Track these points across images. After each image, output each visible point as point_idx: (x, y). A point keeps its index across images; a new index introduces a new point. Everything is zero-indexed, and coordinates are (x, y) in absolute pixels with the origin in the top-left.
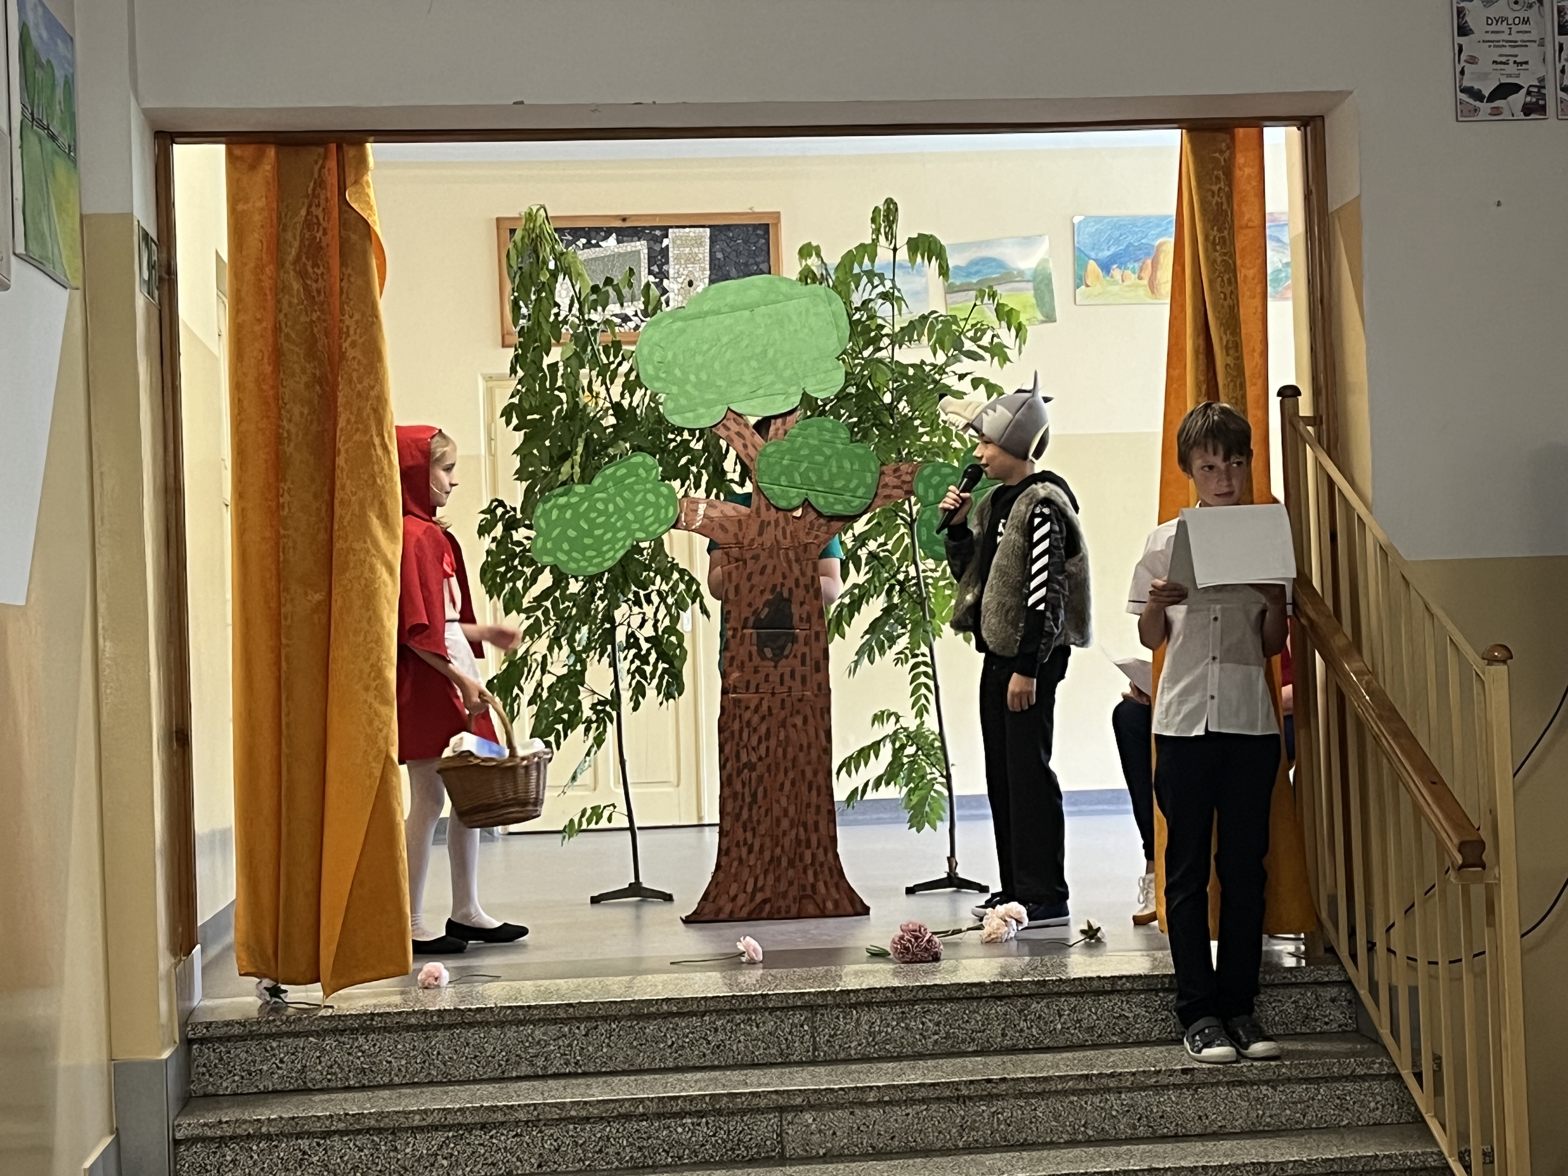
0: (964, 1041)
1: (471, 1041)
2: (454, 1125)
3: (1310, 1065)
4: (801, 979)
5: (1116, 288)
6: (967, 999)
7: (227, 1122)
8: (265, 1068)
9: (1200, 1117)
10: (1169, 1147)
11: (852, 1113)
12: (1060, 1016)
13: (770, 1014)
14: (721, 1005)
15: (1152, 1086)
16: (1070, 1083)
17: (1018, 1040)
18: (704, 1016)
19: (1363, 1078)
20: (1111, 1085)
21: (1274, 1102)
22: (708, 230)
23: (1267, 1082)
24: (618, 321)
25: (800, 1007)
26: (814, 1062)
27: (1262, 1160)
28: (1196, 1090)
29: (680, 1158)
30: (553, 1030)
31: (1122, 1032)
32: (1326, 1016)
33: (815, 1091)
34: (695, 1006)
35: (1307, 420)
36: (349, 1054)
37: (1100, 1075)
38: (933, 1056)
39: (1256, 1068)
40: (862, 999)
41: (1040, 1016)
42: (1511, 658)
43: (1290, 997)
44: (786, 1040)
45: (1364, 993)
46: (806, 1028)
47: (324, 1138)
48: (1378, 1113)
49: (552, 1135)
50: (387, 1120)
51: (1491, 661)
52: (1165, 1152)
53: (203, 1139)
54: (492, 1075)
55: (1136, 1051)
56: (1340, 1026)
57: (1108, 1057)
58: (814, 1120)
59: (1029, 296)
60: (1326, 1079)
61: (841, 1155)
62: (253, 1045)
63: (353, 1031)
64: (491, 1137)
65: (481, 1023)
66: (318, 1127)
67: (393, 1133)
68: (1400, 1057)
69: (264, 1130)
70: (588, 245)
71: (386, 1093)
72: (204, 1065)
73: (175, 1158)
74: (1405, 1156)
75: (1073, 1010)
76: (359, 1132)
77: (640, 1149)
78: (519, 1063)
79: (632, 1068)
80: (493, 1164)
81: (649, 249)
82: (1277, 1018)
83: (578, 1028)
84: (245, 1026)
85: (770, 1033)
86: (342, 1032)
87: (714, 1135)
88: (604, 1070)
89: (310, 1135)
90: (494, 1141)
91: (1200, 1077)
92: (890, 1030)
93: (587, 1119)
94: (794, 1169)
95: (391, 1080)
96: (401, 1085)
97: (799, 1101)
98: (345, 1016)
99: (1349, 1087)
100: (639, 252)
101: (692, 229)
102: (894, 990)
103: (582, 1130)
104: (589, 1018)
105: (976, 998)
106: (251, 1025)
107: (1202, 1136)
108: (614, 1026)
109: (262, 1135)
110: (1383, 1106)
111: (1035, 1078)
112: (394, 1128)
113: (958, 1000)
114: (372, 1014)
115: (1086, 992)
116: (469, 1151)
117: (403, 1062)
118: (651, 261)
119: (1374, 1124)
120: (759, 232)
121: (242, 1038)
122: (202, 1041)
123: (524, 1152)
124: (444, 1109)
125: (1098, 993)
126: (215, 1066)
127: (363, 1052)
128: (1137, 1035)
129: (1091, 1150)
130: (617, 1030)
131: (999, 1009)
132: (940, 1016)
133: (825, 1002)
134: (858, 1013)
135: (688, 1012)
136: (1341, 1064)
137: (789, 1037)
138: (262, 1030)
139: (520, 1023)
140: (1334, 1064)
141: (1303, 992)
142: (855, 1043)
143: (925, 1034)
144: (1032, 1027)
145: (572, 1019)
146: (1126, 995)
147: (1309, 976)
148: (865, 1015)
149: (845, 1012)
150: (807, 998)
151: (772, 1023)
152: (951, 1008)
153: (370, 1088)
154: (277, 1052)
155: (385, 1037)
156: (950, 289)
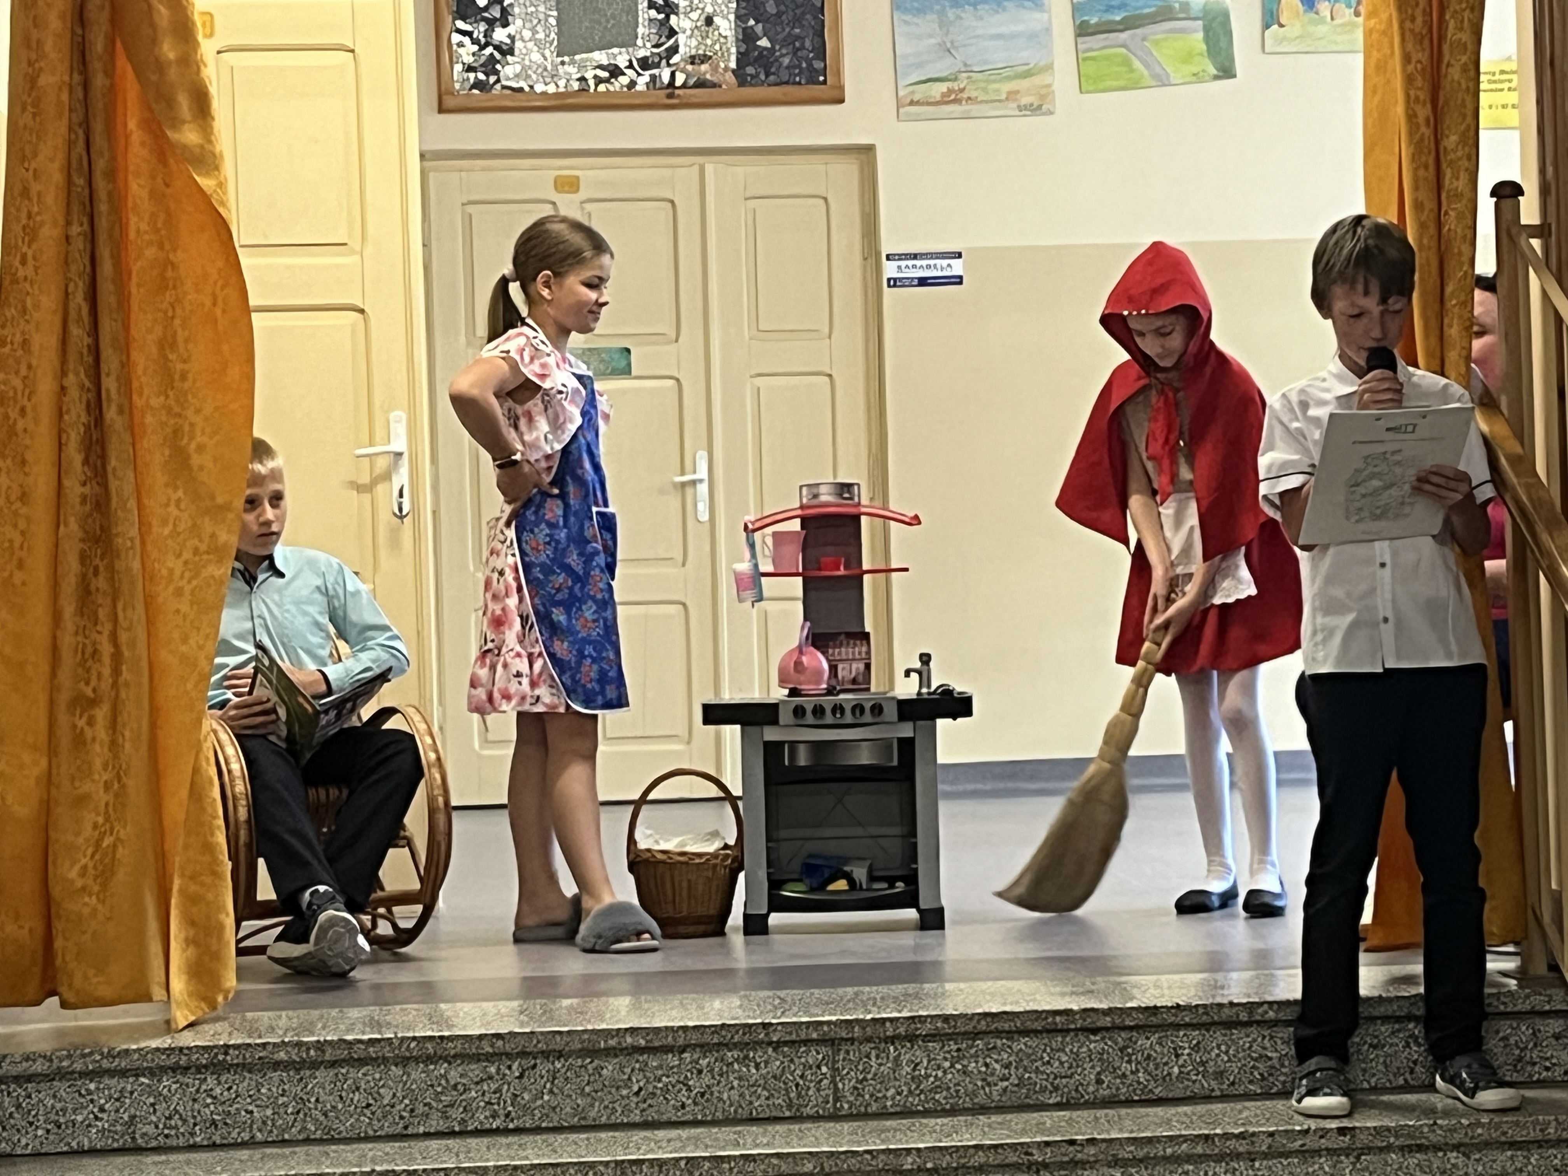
0: (1043, 1090)
1: (363, 1084)
3: (1517, 1124)
4: (820, 1002)
5: (1322, 29)
6: (1048, 1031)
8: (79, 1118)
12: (1177, 1056)
13: (775, 1050)
14: (707, 1038)
15: (1298, 1151)
16: (1184, 1146)
17: (1118, 1089)
18: (683, 1051)
20: (1241, 1149)
23: (1456, 1147)
24: (606, 75)
25: (817, 1041)
26: (835, 1117)
28: (1358, 1158)
30: (475, 1070)
32: (1547, 1059)
33: (832, 1153)
34: (670, 1039)
35: (1531, 230)
36: (195, 1100)
37: (1226, 1136)
38: (1000, 1109)
39: (1441, 1127)
40: (902, 1030)
41: (1149, 1057)
43: (1497, 1032)
44: (797, 1085)
46: (824, 1069)
54: (391, 1131)
57: (1240, 1112)
59: (1197, 39)
60: (1539, 1144)
62: (62, 1087)
63: (199, 1069)
65: (375, 1059)
75: (1196, 1048)
78: (427, 1115)
79: (583, 1123)
83: (510, 1067)
84: (51, 1060)
85: (774, 1077)
86: (185, 1070)
88: (544, 1125)
91: (1363, 1139)
92: (940, 1074)
95: (252, 1137)
96: (266, 1143)
97: (808, 1167)
98: (188, 1048)
102: (947, 1018)
104: (523, 1054)
105: (1061, 1031)
106: (61, 1059)
108: (558, 1065)
111: (1135, 1139)
113: (1036, 1032)
114: (227, 1047)
115: (1214, 1023)
117: (269, 1112)
121: (48, 1078)
125: (1230, 1024)
126: (11, 1114)
127: (215, 1098)
130: (564, 1070)
131: (1092, 1046)
132: (1010, 1055)
133: (850, 1035)
134: (896, 1049)
135: (661, 1046)
136: (1559, 1123)
137: (801, 1083)
138: (75, 1066)
139: (430, 1059)
140: (1549, 1122)
141: (1515, 1025)
142: (892, 1091)
143: (990, 1079)
144: (1138, 1071)
145: (501, 1054)
146: (1269, 1028)
147: (1524, 1003)
148: (906, 1053)
149: (878, 1049)
150: (825, 1028)
151: (778, 1063)
152: (1025, 1044)
153: (222, 1146)
154: (96, 1098)
155: (245, 1078)
156: (1083, 30)
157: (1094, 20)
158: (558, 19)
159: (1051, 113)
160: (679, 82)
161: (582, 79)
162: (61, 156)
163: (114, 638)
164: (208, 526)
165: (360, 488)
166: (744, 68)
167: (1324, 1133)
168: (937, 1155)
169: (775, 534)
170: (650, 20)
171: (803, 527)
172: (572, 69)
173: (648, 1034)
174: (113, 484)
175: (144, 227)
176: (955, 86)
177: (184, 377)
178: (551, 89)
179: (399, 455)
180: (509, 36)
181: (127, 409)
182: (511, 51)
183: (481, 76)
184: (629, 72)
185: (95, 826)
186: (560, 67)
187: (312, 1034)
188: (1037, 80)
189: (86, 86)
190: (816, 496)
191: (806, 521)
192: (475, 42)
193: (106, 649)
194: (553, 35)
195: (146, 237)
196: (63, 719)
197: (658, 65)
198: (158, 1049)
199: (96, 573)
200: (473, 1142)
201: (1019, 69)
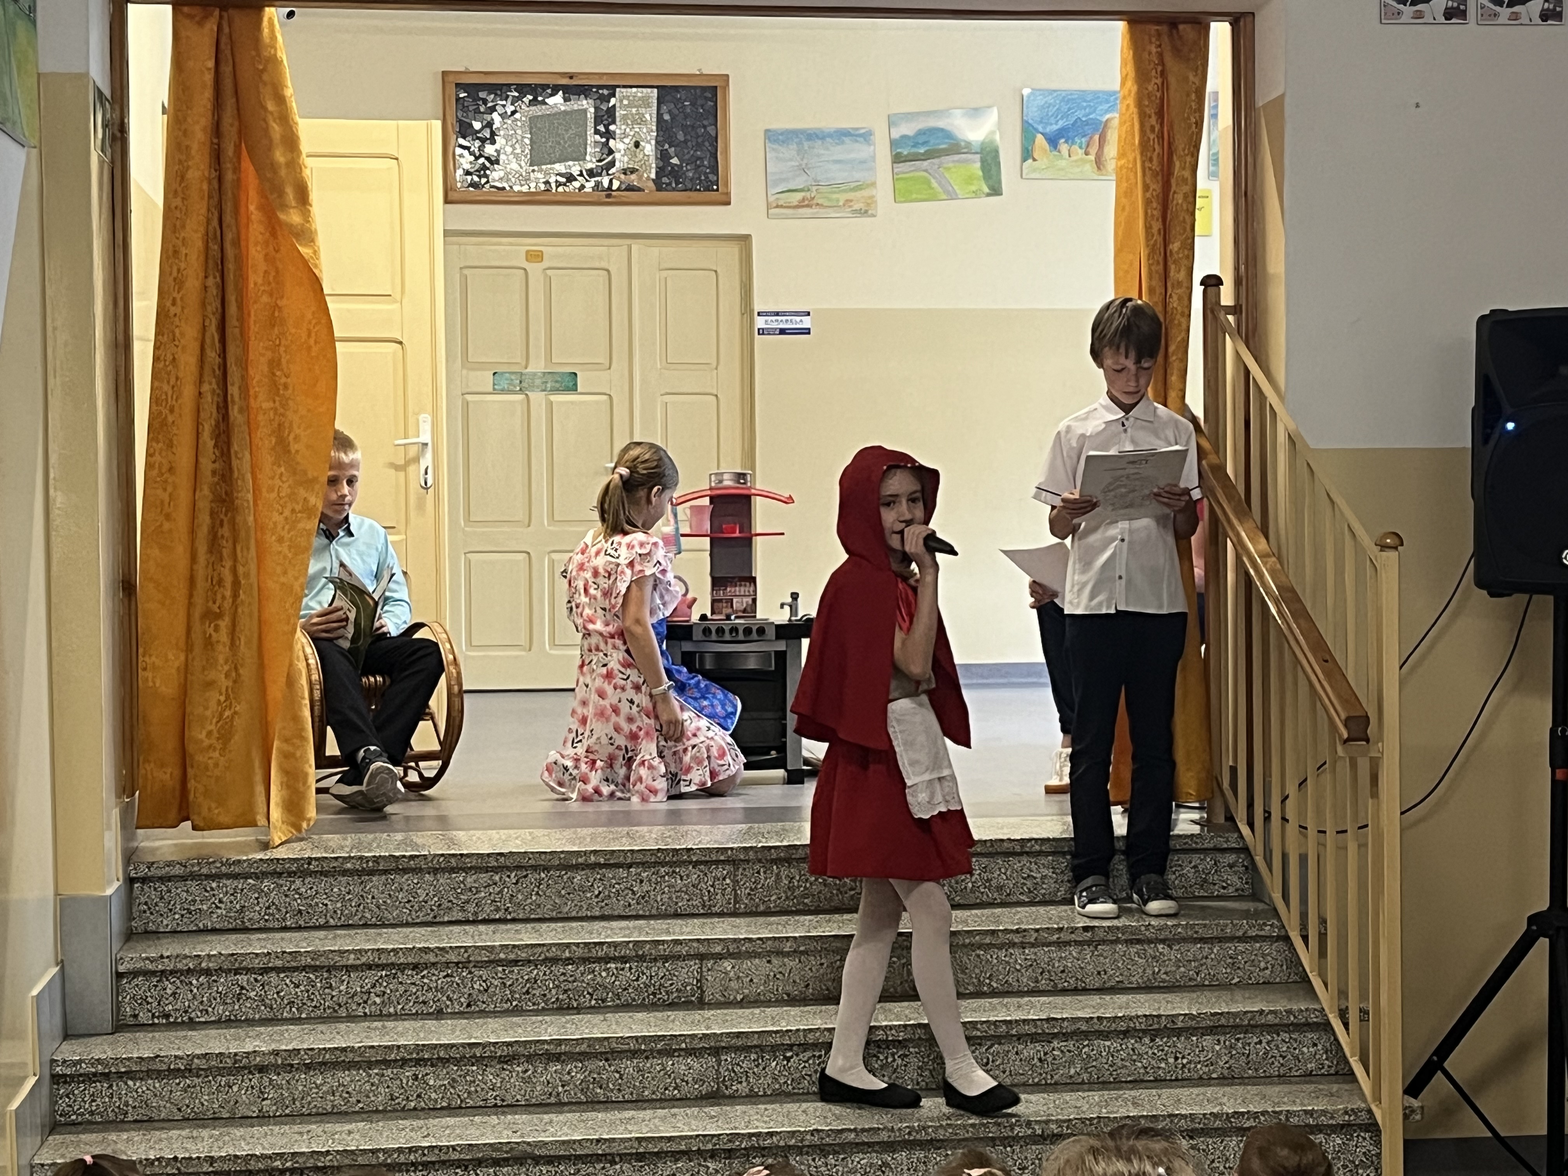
1: (405, 887)
2: (387, 965)
3: (1205, 926)
5: (1062, 163)
7: (168, 957)
8: (205, 907)
9: (1099, 973)
10: (1068, 999)
11: (769, 962)
13: (694, 867)
14: (647, 858)
15: (1054, 942)
16: (977, 938)
18: (631, 867)
19: (1256, 939)
20: (1016, 940)
21: (1170, 960)
22: (655, 90)
23: (1163, 941)
24: (564, 180)
25: (723, 862)
26: (735, 914)
27: (1155, 1013)
28: (1096, 947)
29: (603, 1001)
30: (484, 877)
31: (1030, 891)
32: (1223, 881)
33: (735, 940)
34: (621, 858)
35: (1229, 310)
36: (286, 896)
37: (1006, 931)
39: (1154, 927)
40: (781, 855)
42: (1402, 545)
43: (1190, 862)
44: (709, 892)
45: (1259, 859)
46: (728, 881)
47: (261, 974)
48: (1268, 972)
49: (481, 977)
50: (323, 959)
51: (1384, 547)
52: (1064, 1004)
53: (147, 974)
54: (425, 919)
55: (1042, 910)
56: (1237, 890)
57: (1015, 914)
58: (733, 967)
59: (976, 168)
60: (1220, 940)
61: (756, 1002)
62: (193, 885)
63: (291, 874)
64: (423, 977)
65: (414, 869)
66: (257, 963)
67: (328, 971)
68: (1289, 919)
69: (204, 965)
70: (534, 102)
71: (322, 934)
72: (146, 903)
73: (118, 991)
74: (1289, 1012)
75: (984, 870)
76: (295, 969)
77: (566, 991)
78: (450, 909)
79: (559, 916)
80: (424, 1002)
81: (596, 108)
82: (1177, 882)
83: (509, 876)
84: (185, 866)
85: (693, 886)
86: (280, 875)
87: (637, 980)
88: (532, 916)
89: (248, 970)
90: (425, 981)
91: (1101, 934)
92: (808, 885)
93: (515, 962)
94: (712, 1012)
95: (327, 922)
96: (336, 927)
97: (718, 949)
98: (283, 860)
99: (1241, 947)
100: (585, 110)
101: (640, 90)
103: (512, 972)
104: (519, 867)
106: (193, 866)
107: (1101, 990)
108: (543, 875)
109: (202, 969)
110: (1273, 967)
112: (329, 966)
114: (310, 860)
115: (998, 853)
116: (402, 989)
117: (339, 905)
118: (598, 120)
119: (1264, 983)
120: (707, 94)
121: (183, 878)
122: (144, 880)
123: (454, 992)
124: (378, 950)
125: (1008, 854)
126: (156, 904)
127: (301, 894)
128: (1044, 894)
129: (995, 1001)
130: (546, 880)
133: (746, 858)
134: (777, 868)
135: (615, 863)
136: (1234, 926)
137: (712, 890)
138: (202, 870)
139: (452, 870)
140: (1227, 925)
141: (1203, 857)
142: (773, 898)
145: (503, 867)
146: (1034, 857)
147: (1209, 842)
149: (766, 867)
150: (730, 852)
151: (696, 876)
153: (306, 928)
154: (216, 892)
155: (322, 881)
156: (897, 159)
157: (905, 153)
158: (531, 139)
159: (874, 216)
160: (615, 187)
161: (547, 183)
162: (202, 229)
163: (234, 571)
164: (302, 492)
165: (397, 468)
166: (661, 178)
167: (1073, 930)
168: (807, 941)
169: (691, 507)
170: (596, 143)
171: (711, 502)
172: (540, 175)
173: (606, 855)
174: (235, 462)
175: (260, 281)
176: (808, 194)
177: (286, 387)
178: (525, 189)
179: (426, 444)
180: (496, 151)
181: (245, 409)
182: (497, 162)
183: (476, 179)
184: (579, 178)
185: (219, 703)
186: (531, 174)
187: (370, 851)
188: (865, 193)
189: (220, 179)
190: (721, 482)
191: (713, 499)
192: (472, 153)
193: (228, 579)
194: (527, 151)
195: (262, 288)
196: (197, 627)
197: (600, 175)
198: (261, 860)
199: (222, 525)
200: (482, 928)
201: (853, 185)
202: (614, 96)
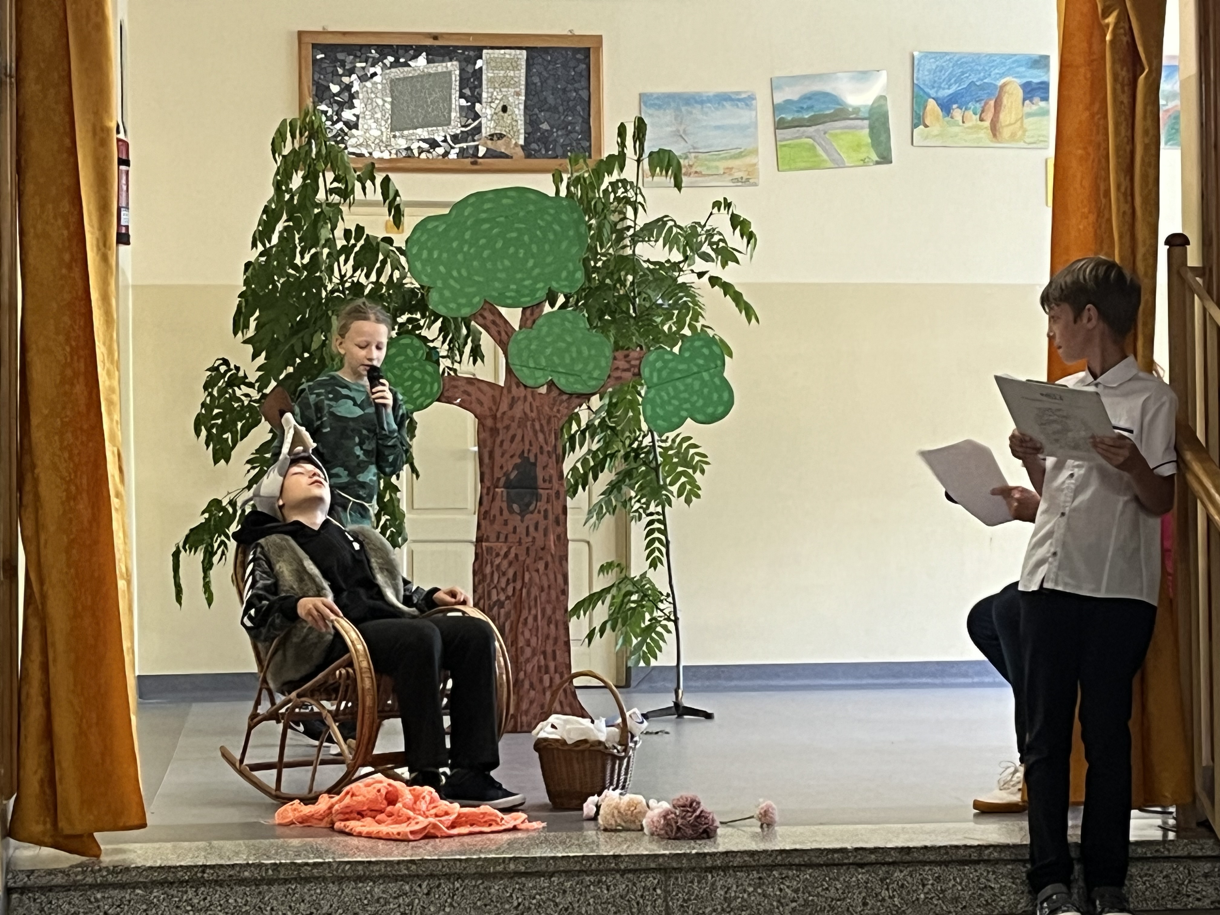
1: (307, 898)
5: (956, 129)
6: (827, 865)
12: (924, 885)
13: (622, 876)
14: (571, 866)
17: (879, 910)
18: (553, 876)
22: (524, 52)
24: (425, 146)
25: (654, 870)
30: (393, 888)
32: (1198, 892)
34: (543, 866)
35: (1196, 271)
36: (178, 907)
41: (902, 886)
46: (659, 891)
59: (865, 134)
62: (76, 897)
65: (317, 878)
70: (396, 64)
75: (937, 880)
81: (462, 70)
83: (420, 886)
84: (68, 875)
85: (621, 897)
86: (171, 884)
92: (746, 896)
98: (176, 867)
100: (450, 73)
101: (507, 51)
102: (752, 854)
104: (432, 876)
105: (837, 865)
108: (457, 885)
113: (818, 866)
114: (205, 867)
115: (951, 861)
118: (463, 83)
120: (579, 56)
121: (67, 888)
122: (24, 890)
125: (963, 862)
127: (193, 906)
130: (460, 890)
131: (860, 876)
132: (798, 882)
133: (680, 866)
134: (713, 877)
135: (536, 872)
137: (641, 901)
138: (87, 879)
139: (359, 879)
141: (1175, 866)
143: (783, 901)
144: (894, 896)
145: (414, 876)
146: (992, 865)
147: (1183, 849)
148: (720, 879)
149: (700, 876)
150: (661, 860)
151: (624, 886)
152: (810, 875)
154: (101, 903)
155: (217, 891)
156: (780, 125)
157: (789, 118)
158: (392, 103)
159: (755, 185)
160: (481, 154)
161: (408, 149)
166: (530, 144)
170: (461, 108)
172: (402, 141)
173: (526, 862)
176: (686, 162)
178: (386, 155)
180: (354, 115)
182: (356, 126)
184: (444, 145)
186: (393, 139)
187: (269, 858)
188: (748, 160)
192: (329, 119)
194: (387, 115)
197: (466, 142)
201: (733, 152)
202: (481, 58)
